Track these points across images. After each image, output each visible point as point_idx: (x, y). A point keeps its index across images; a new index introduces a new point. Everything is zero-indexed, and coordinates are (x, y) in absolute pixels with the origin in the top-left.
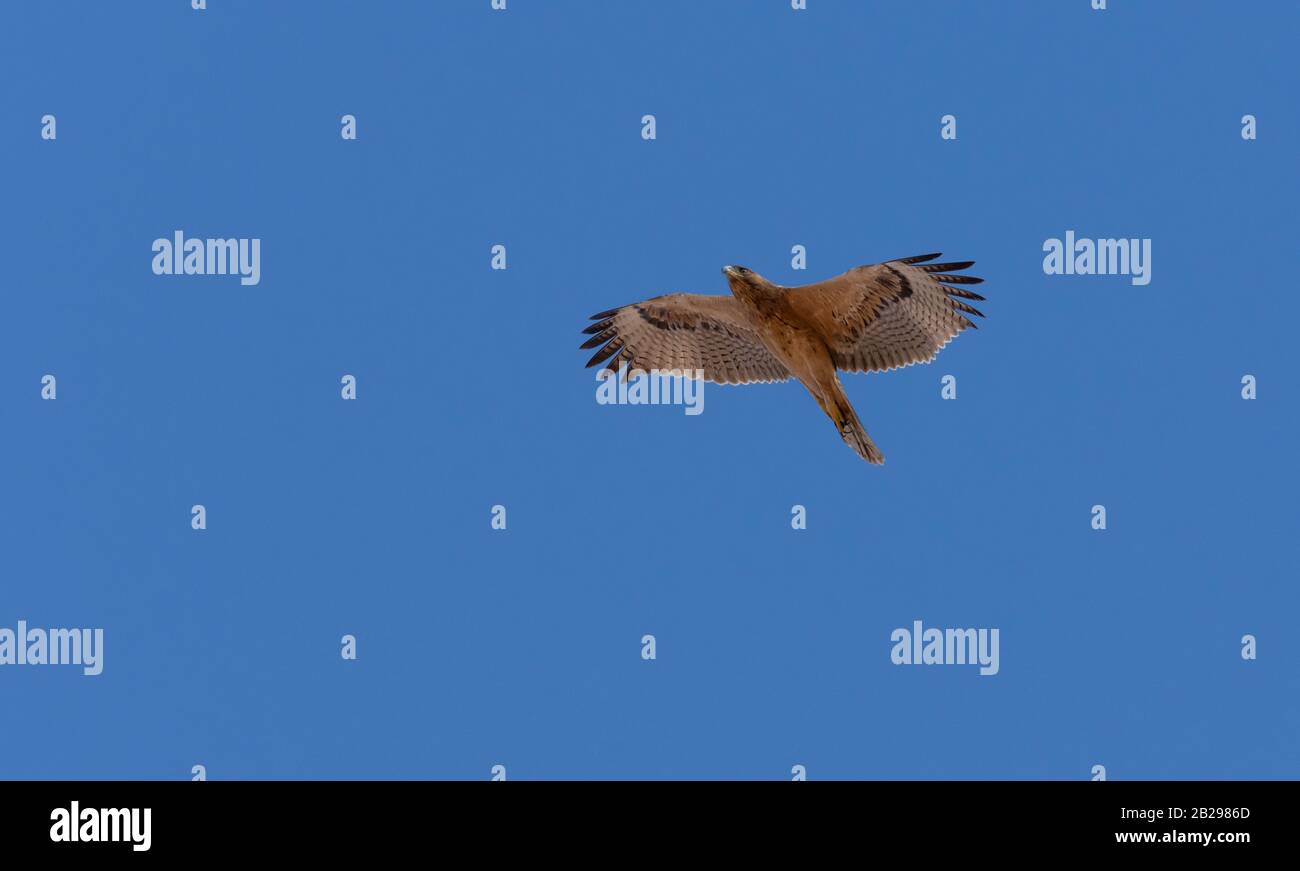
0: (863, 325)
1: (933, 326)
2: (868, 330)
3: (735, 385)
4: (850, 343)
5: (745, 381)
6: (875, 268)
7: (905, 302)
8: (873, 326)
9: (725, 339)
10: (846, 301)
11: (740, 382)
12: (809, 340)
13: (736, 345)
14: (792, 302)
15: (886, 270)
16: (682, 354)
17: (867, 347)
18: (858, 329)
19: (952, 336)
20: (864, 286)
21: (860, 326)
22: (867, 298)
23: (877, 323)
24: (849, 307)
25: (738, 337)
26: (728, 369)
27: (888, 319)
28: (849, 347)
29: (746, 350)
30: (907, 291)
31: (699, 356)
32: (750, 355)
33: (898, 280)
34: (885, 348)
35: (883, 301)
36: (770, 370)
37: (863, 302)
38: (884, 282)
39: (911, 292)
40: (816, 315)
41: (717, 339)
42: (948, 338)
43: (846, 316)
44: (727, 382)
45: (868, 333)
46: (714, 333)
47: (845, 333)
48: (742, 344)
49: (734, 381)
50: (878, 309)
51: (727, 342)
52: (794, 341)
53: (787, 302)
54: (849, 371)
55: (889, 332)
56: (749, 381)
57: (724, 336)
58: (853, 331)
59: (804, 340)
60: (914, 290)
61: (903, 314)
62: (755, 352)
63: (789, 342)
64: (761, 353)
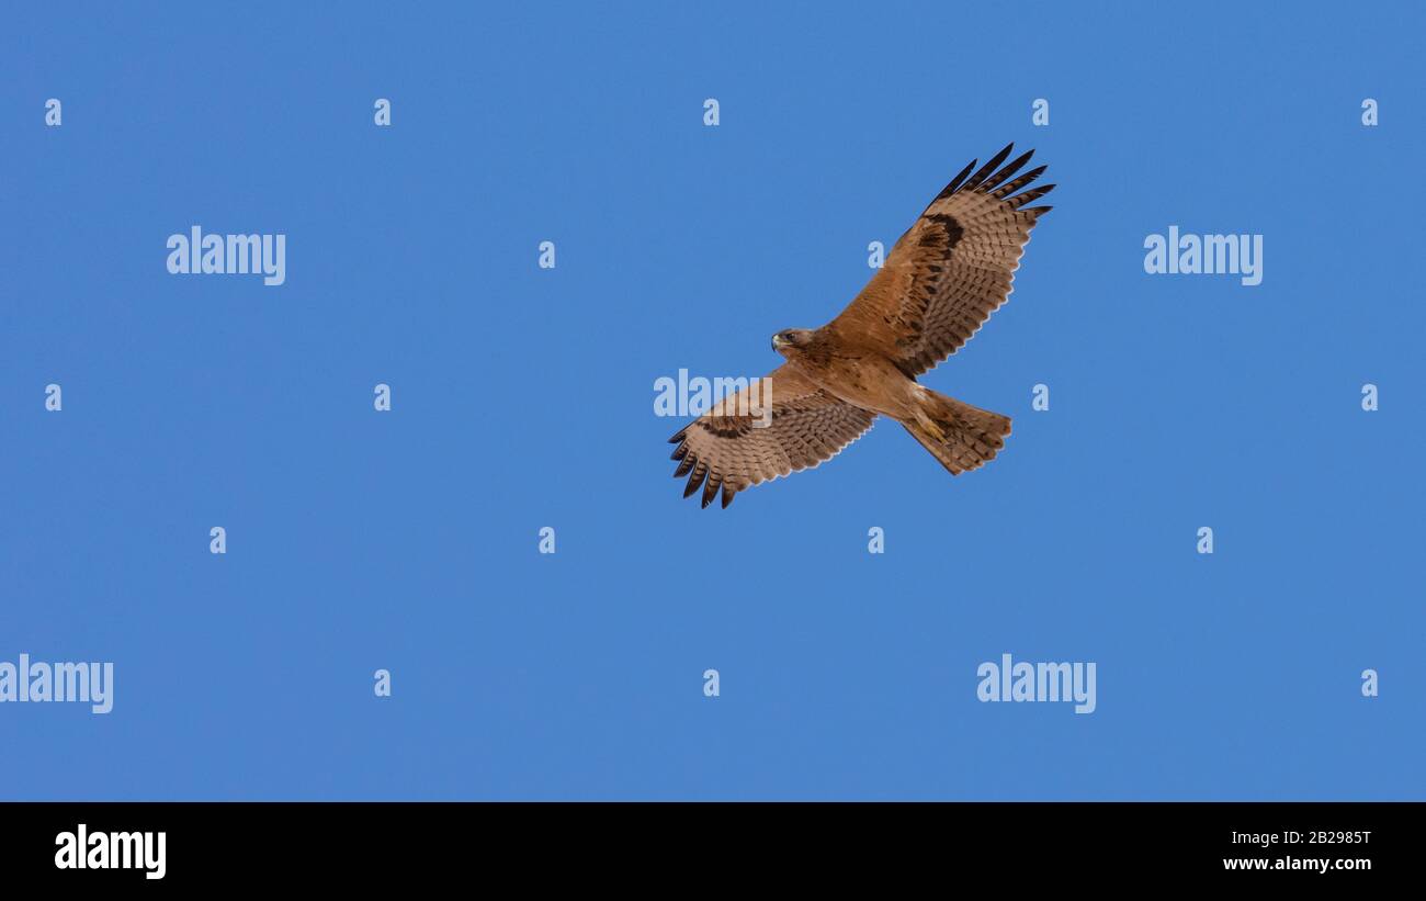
0: (921, 312)
1: (998, 251)
2: (928, 315)
3: (829, 460)
4: (916, 342)
5: (836, 450)
6: (915, 231)
7: (959, 251)
8: (931, 307)
9: (797, 419)
10: (895, 296)
11: (832, 455)
12: (876, 365)
13: (810, 419)
14: (841, 333)
15: (928, 224)
16: (764, 456)
17: (934, 334)
18: (918, 321)
19: (1023, 245)
20: (909, 263)
21: (919, 316)
22: (915, 276)
23: (934, 300)
24: (899, 300)
25: (807, 410)
26: (815, 448)
27: (945, 287)
28: (916, 345)
29: (821, 418)
30: (955, 231)
31: (781, 450)
32: (827, 422)
33: (942, 227)
34: (953, 322)
35: (933, 268)
36: (852, 424)
37: (912, 286)
38: (929, 240)
39: (960, 230)
40: (870, 333)
41: (790, 423)
42: (1020, 252)
43: (900, 313)
44: (820, 461)
45: (930, 318)
46: (784, 418)
47: (906, 334)
48: (815, 415)
49: (826, 456)
50: (930, 283)
51: (801, 421)
52: (862, 372)
53: (837, 336)
54: (928, 370)
55: (951, 301)
56: (840, 448)
57: (795, 416)
58: (914, 325)
59: (871, 367)
60: (964, 225)
61: (960, 266)
62: (829, 416)
63: (858, 376)
64: (835, 413)
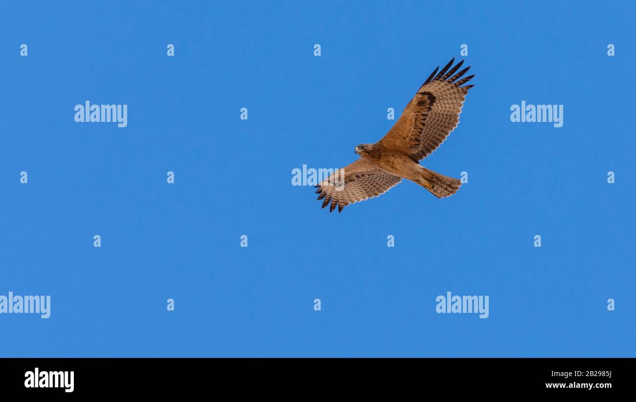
0: (419, 134)
2: (422, 135)
3: (384, 193)
4: (418, 146)
5: (387, 190)
6: (414, 100)
7: (435, 107)
8: (424, 131)
9: (369, 178)
10: (407, 128)
11: (385, 191)
12: (401, 158)
13: (374, 178)
14: (385, 145)
15: (420, 96)
16: (356, 192)
17: (425, 143)
18: (418, 138)
20: (413, 114)
21: (419, 136)
22: (416, 119)
23: (425, 128)
24: (409, 129)
25: (373, 174)
26: (377, 189)
27: (429, 123)
28: (418, 148)
29: (379, 178)
30: (432, 98)
31: (363, 190)
32: (382, 179)
33: (426, 97)
34: (434, 137)
35: (423, 115)
36: (393, 180)
37: (415, 123)
38: (421, 103)
39: (435, 98)
40: (398, 144)
41: (366, 179)
43: (410, 135)
44: (380, 194)
45: (423, 136)
46: (363, 178)
47: (413, 143)
48: (376, 176)
49: (383, 192)
50: (422, 121)
51: (370, 179)
52: (395, 161)
53: (383, 146)
54: (424, 158)
55: (432, 129)
56: (388, 189)
57: (368, 177)
58: (417, 140)
59: (398, 159)
60: (436, 96)
61: (435, 113)
62: (382, 177)
63: (393, 163)
64: (385, 176)
